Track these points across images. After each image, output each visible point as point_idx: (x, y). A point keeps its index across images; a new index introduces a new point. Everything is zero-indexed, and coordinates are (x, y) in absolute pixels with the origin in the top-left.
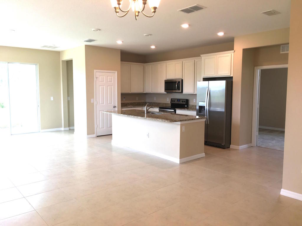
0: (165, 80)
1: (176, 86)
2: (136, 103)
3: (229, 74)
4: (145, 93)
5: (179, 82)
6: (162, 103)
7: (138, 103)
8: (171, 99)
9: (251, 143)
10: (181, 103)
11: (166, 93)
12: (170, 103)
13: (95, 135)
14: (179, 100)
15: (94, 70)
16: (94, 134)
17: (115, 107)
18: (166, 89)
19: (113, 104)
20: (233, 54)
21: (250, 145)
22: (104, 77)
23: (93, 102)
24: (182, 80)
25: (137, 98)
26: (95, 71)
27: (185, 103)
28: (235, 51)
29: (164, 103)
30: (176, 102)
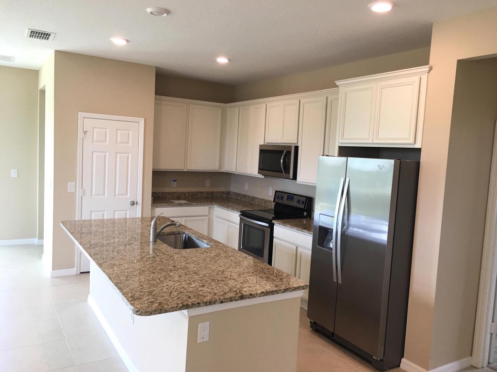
0: (260, 145)
1: (282, 161)
2: (204, 192)
3: (411, 141)
4: (224, 171)
5: (289, 153)
6: (259, 199)
7: (208, 193)
8: (276, 191)
9: (471, 355)
10: (294, 204)
11: (263, 177)
13: (74, 271)
14: (291, 196)
15: (80, 113)
16: (73, 267)
17: (133, 203)
18: (261, 169)
19: (129, 197)
20: (424, 78)
21: (466, 361)
22: (108, 130)
23: (74, 191)
24: (297, 148)
25: (208, 183)
26: (81, 115)
27: (302, 206)
28: (431, 69)
29: (262, 200)
30: (285, 201)
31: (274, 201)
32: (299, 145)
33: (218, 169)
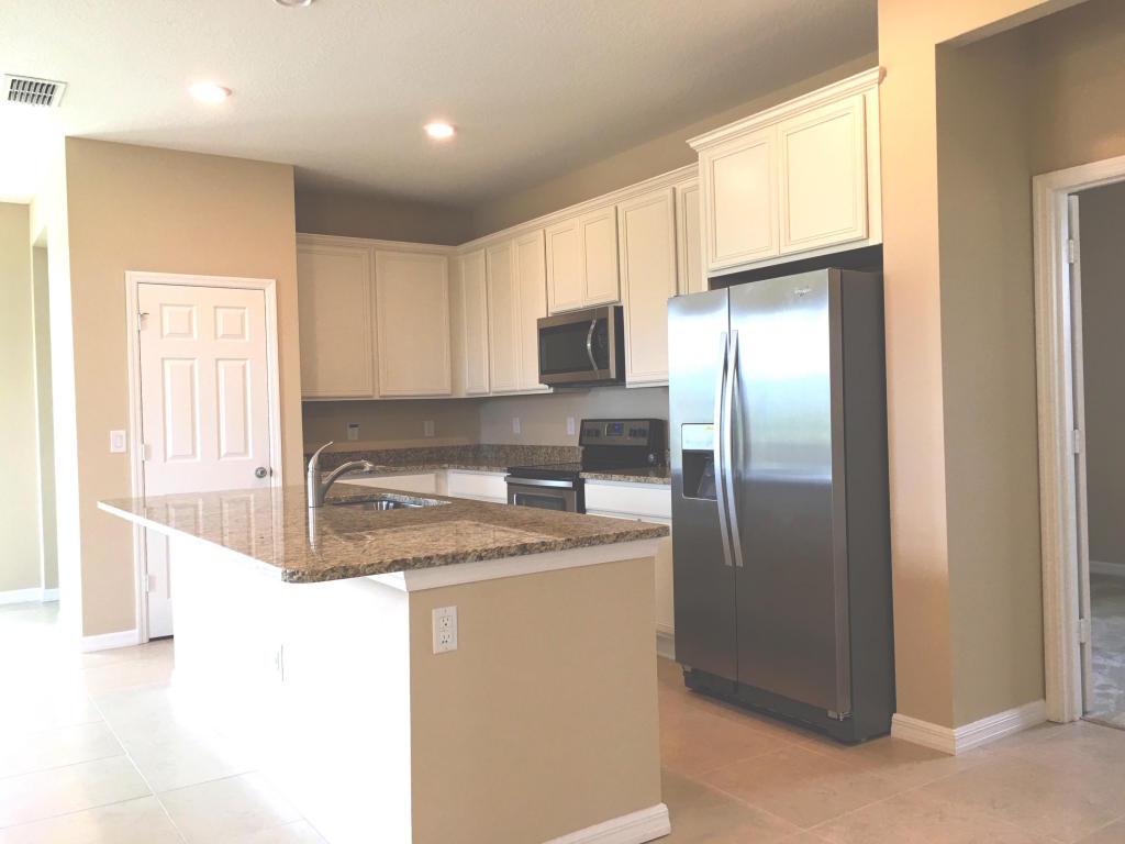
0: (539, 320)
1: (589, 345)
2: (423, 449)
3: (860, 233)
4: (463, 396)
5: (603, 323)
6: (547, 447)
7: (431, 450)
8: (583, 421)
9: (1045, 697)
10: (626, 440)
11: (551, 390)
12: (577, 444)
13: (134, 636)
14: (616, 425)
15: (128, 273)
16: (130, 625)
17: (262, 473)
18: (545, 371)
19: (253, 461)
20: (872, 96)
21: (1035, 709)
22: (194, 309)
23: (123, 449)
24: (619, 311)
25: (429, 427)
26: (132, 277)
27: (643, 441)
28: (883, 74)
29: (554, 447)
30: (605, 439)
31: (580, 444)
32: (624, 303)
33: (449, 392)
